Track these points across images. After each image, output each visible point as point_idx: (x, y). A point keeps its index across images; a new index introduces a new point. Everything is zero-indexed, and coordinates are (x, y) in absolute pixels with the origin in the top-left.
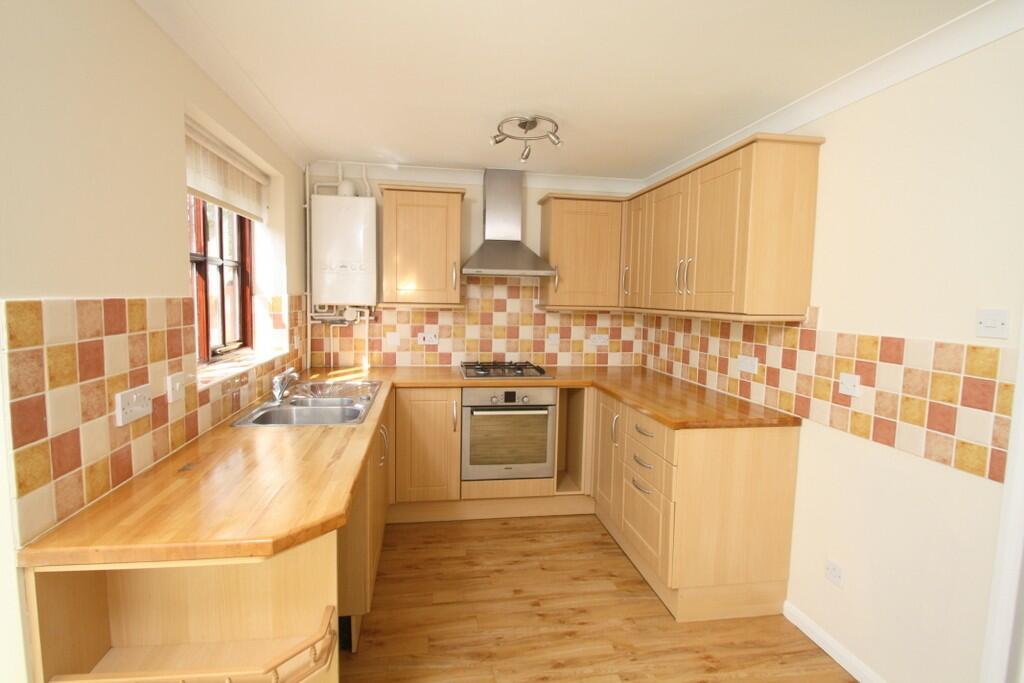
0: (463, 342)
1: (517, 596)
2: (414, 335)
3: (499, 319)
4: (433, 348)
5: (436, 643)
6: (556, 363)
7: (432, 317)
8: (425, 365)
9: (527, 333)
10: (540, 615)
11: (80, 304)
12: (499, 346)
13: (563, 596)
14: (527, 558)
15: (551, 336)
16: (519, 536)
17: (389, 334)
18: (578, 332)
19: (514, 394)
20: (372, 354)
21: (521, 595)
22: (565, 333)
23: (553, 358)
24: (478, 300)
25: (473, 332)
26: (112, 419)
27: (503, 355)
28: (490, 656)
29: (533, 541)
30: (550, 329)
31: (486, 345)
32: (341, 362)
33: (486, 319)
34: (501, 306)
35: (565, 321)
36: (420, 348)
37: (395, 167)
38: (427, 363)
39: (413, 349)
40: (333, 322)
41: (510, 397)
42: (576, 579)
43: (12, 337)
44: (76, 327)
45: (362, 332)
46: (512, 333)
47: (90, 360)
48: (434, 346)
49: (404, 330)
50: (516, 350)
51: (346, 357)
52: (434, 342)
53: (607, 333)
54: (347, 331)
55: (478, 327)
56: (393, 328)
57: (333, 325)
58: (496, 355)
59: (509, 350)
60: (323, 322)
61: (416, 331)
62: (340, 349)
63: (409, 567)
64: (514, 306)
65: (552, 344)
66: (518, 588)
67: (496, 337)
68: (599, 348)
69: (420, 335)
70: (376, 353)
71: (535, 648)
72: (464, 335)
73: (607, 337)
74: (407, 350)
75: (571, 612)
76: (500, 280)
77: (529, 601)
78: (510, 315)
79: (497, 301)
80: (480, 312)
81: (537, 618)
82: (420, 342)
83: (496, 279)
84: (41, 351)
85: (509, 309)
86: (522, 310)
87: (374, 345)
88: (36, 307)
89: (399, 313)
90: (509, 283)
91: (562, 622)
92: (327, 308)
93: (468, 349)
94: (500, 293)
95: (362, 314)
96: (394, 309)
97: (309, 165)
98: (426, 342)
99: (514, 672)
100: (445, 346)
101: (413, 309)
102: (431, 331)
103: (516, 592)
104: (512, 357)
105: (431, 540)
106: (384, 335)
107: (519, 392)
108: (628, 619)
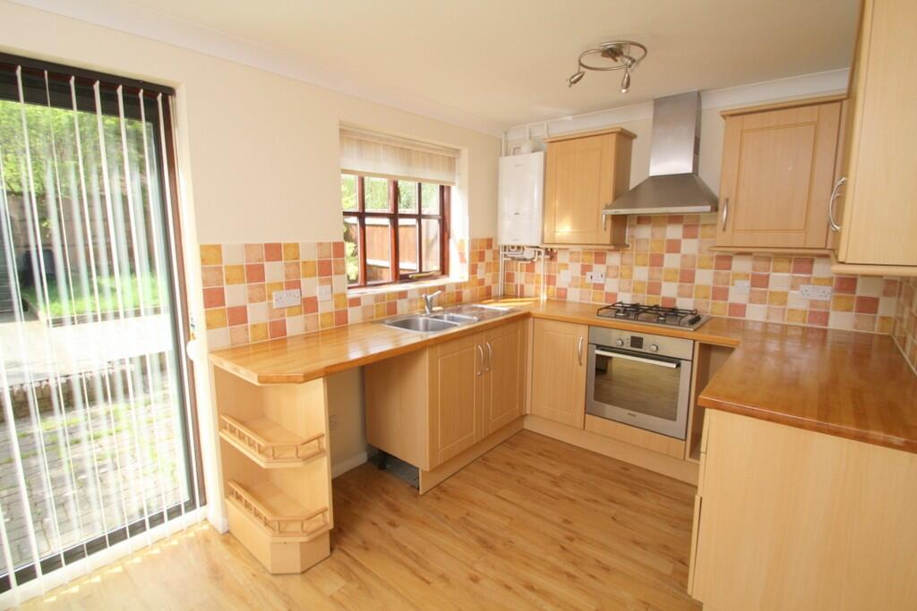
0: (630, 283)
1: (565, 525)
2: (583, 273)
3: (672, 261)
4: (600, 287)
5: (469, 518)
6: (744, 316)
7: (600, 256)
8: (592, 302)
9: (705, 277)
10: (562, 547)
11: (246, 245)
12: (669, 290)
13: (603, 547)
14: (610, 503)
15: (737, 282)
16: (625, 483)
17: (562, 272)
18: (780, 279)
19: (640, 340)
20: (548, 288)
21: (568, 526)
22: (759, 281)
23: (739, 309)
24: (647, 240)
25: (642, 273)
26: (270, 305)
27: (674, 300)
28: (490, 548)
29: (635, 494)
30: (737, 276)
31: (654, 288)
32: (526, 293)
33: (656, 261)
34: (674, 247)
35: (761, 264)
36: (588, 286)
37: (570, 118)
38: (593, 300)
39: (582, 286)
40: (519, 260)
41: (637, 342)
42: (636, 543)
43: (203, 261)
44: (244, 257)
45: (541, 268)
46: (687, 276)
47: (255, 273)
48: (600, 285)
49: (575, 269)
50: (690, 296)
51: (529, 289)
52: (602, 282)
53: (830, 284)
54: (530, 267)
55: (646, 269)
56: (566, 266)
57: (520, 262)
58: (664, 299)
59: (680, 295)
60: (513, 259)
61: (586, 269)
62: (526, 282)
63: (508, 464)
64: (690, 246)
65: (739, 292)
66: (570, 520)
67: (665, 280)
68: (813, 303)
69: (589, 274)
70: (551, 287)
71: (527, 565)
72: (631, 277)
73: (828, 289)
74: (577, 287)
75: (596, 563)
76: (675, 219)
77: (566, 532)
78: (685, 256)
79: (669, 241)
80: (649, 253)
81: (559, 548)
82: (588, 280)
83: (669, 217)
84: (221, 268)
85: (683, 250)
86: (700, 251)
87: (550, 280)
88: (218, 248)
89: (572, 253)
90: (686, 221)
91: (574, 563)
92: (516, 248)
93: (634, 290)
94: (674, 232)
95: (539, 253)
96: (567, 249)
97: (506, 133)
98: (594, 281)
99: (493, 568)
100: (611, 286)
101: (584, 249)
102: (599, 269)
103: (566, 521)
104: (684, 304)
105: (545, 454)
106: (559, 272)
107: (647, 339)
108: (645, 603)
